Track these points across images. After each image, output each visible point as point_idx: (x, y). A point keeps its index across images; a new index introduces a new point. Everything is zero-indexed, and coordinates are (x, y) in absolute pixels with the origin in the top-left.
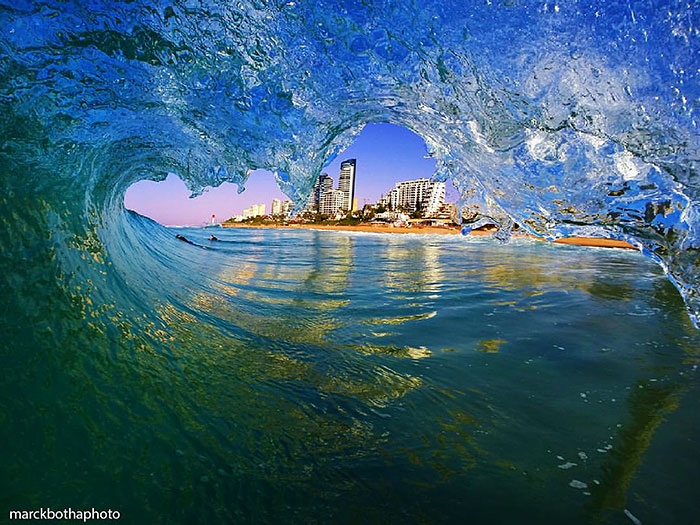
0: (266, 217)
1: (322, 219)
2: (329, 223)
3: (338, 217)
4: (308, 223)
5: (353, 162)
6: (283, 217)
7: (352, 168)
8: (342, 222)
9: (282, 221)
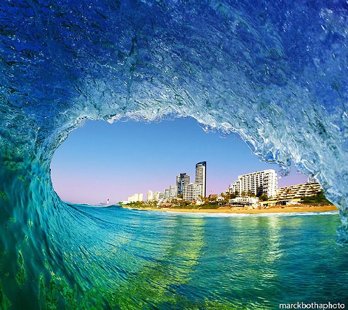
0: (143, 202)
1: (186, 204)
2: (192, 207)
3: (198, 203)
4: (175, 207)
5: (204, 164)
6: (156, 202)
7: (204, 167)
8: (203, 207)
9: (155, 205)
